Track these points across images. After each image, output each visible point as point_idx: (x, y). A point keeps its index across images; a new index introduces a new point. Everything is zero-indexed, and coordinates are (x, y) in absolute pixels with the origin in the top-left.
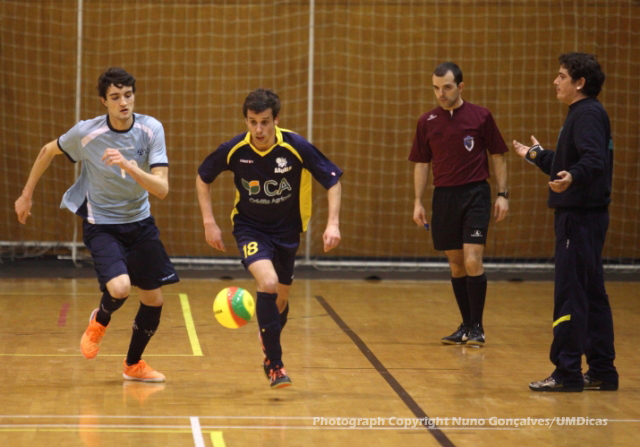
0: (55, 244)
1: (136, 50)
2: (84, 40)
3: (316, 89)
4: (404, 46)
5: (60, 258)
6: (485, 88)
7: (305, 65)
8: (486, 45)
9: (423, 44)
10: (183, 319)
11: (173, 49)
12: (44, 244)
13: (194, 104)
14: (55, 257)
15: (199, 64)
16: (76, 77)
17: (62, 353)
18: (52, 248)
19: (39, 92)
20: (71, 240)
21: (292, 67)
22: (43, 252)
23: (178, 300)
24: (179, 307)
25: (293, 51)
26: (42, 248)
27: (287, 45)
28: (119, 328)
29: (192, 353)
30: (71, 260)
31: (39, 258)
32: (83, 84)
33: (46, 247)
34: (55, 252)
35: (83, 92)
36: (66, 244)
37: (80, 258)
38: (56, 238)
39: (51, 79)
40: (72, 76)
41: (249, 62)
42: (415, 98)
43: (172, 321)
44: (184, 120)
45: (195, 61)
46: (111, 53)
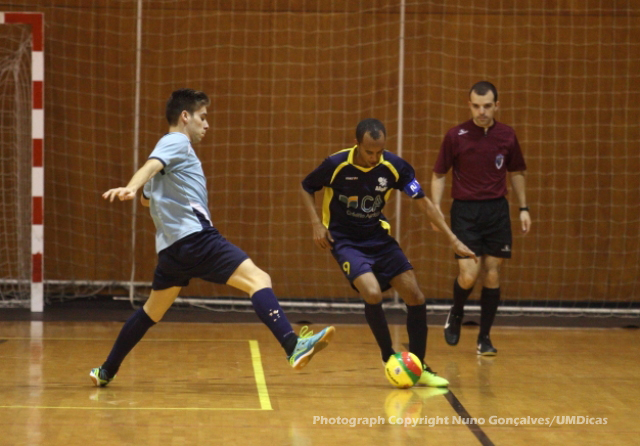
0: (110, 283)
1: (203, 64)
2: (144, 52)
3: (407, 109)
4: (506, 62)
5: (115, 298)
6: (597, 109)
7: (394, 82)
8: (599, 60)
9: (528, 59)
10: (251, 368)
11: (245, 63)
12: (97, 283)
13: (269, 125)
14: (111, 297)
15: (274, 80)
16: (135, 95)
17: (112, 406)
18: (107, 288)
19: (93, 111)
20: (128, 279)
21: (380, 84)
22: (97, 292)
23: (247, 347)
24: (248, 354)
25: (380, 66)
26: (95, 288)
27: (374, 58)
28: (179, 378)
29: (259, 406)
30: (129, 302)
31: (92, 299)
32: (142, 102)
33: (100, 286)
34: (110, 292)
35: (141, 111)
36: (123, 283)
37: (138, 299)
38: (110, 276)
39: (106, 96)
40: (130, 92)
41: (331, 79)
42: (518, 120)
43: (240, 370)
44: (257, 143)
45: (270, 76)
46: (174, 66)
